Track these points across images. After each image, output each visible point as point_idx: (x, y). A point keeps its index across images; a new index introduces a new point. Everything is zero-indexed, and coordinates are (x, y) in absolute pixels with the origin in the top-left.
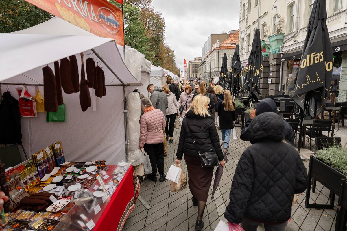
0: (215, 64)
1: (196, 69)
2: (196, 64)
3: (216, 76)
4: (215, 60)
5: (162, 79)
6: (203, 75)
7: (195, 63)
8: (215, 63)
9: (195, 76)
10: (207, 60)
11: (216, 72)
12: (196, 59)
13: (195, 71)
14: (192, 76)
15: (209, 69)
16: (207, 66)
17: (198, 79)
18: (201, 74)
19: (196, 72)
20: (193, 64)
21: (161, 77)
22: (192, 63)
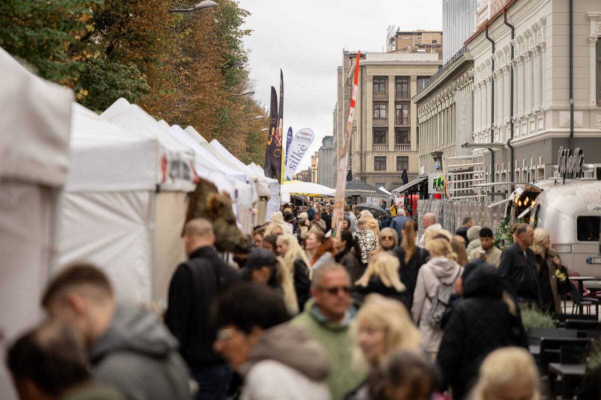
0: (548, 85)
1: (400, 118)
2: (403, 81)
3: (557, 176)
4: (548, 53)
5: (148, 216)
6: (455, 160)
7: (392, 73)
8: (548, 74)
9: (392, 166)
10: (481, 55)
11: (556, 141)
12: (398, 38)
13: (391, 135)
14: (370, 167)
15: (502, 119)
16: (482, 97)
17: (412, 190)
18: (438, 156)
19: (402, 136)
20: (380, 81)
21: (145, 198)
22: (371, 72)
